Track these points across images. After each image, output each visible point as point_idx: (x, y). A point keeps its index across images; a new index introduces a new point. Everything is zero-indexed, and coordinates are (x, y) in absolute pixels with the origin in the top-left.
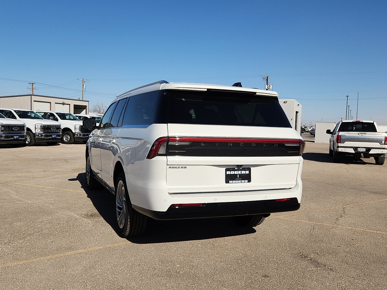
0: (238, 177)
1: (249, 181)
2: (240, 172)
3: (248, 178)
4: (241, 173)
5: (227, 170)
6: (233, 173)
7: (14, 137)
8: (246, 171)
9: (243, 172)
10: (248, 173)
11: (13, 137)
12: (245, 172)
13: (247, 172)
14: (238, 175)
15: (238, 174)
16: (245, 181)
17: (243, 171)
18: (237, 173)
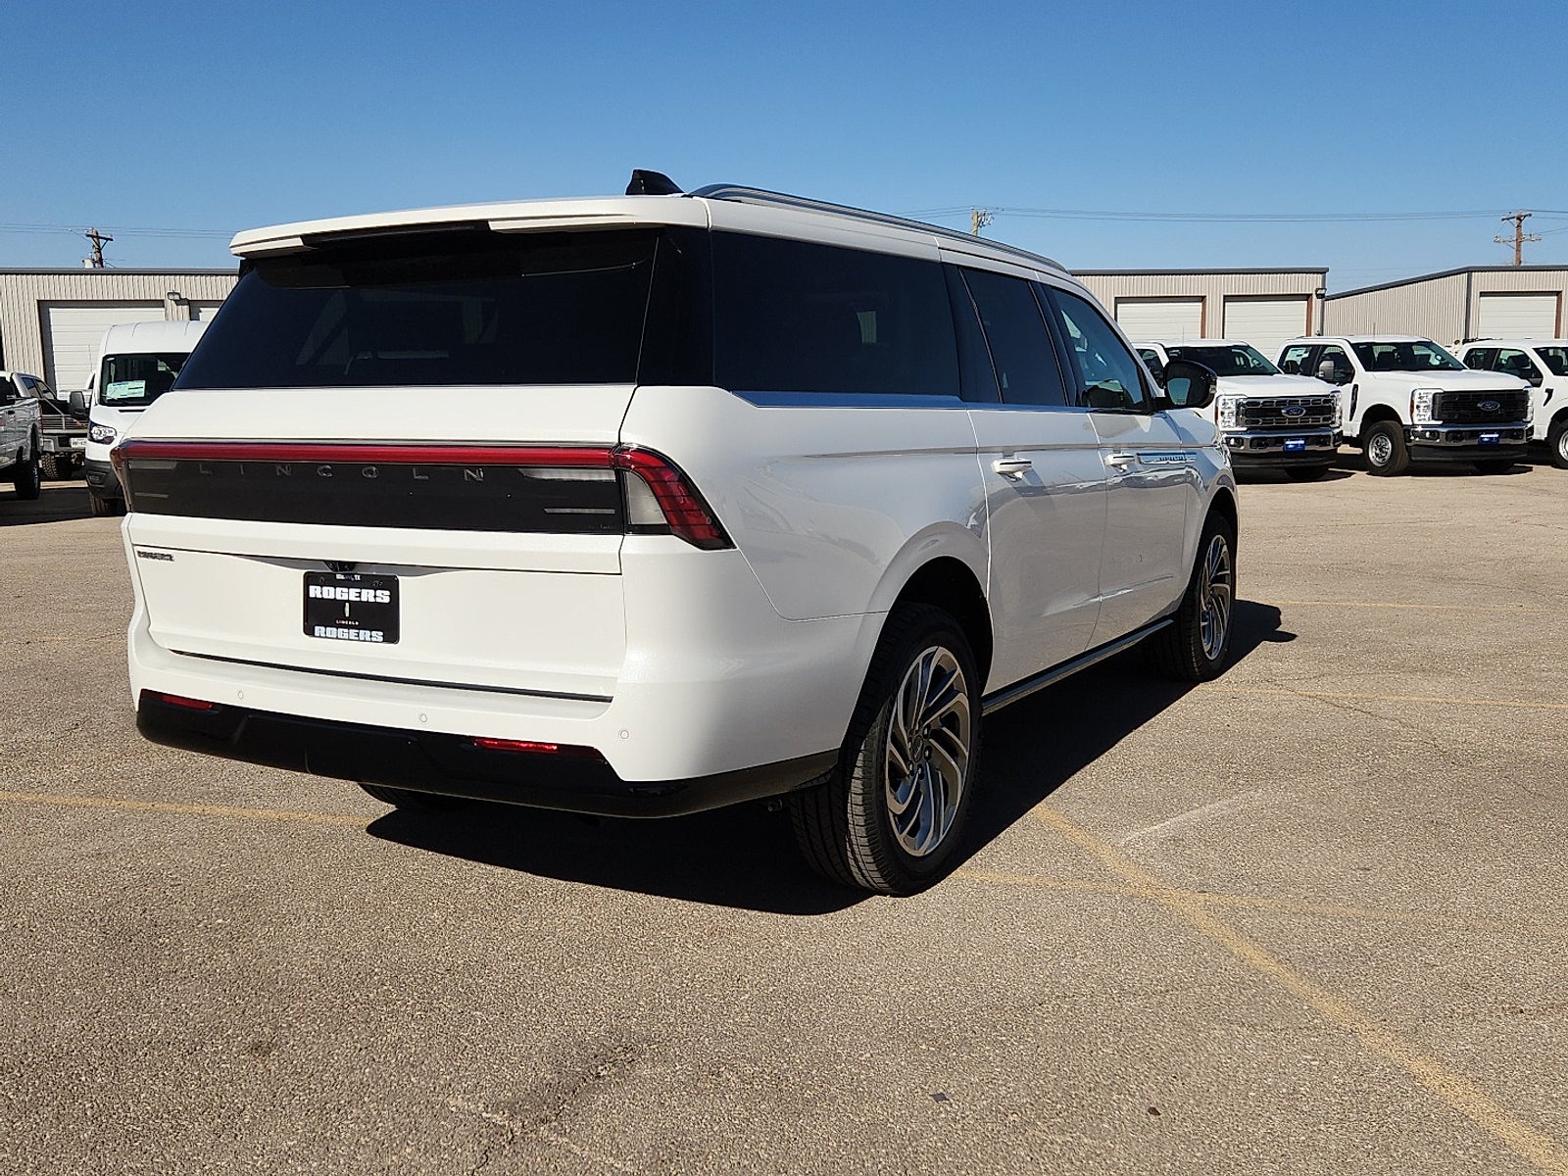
0: (347, 615)
1: (391, 636)
2: (352, 594)
3: (384, 621)
4: (360, 596)
5: (310, 581)
6: (328, 593)
7: (1288, 443)
8: (379, 592)
9: (368, 595)
10: (387, 600)
11: (1283, 443)
12: (375, 597)
13: (384, 597)
14: (347, 604)
15: (348, 601)
16: (371, 636)
17: (367, 591)
18: (345, 598)
